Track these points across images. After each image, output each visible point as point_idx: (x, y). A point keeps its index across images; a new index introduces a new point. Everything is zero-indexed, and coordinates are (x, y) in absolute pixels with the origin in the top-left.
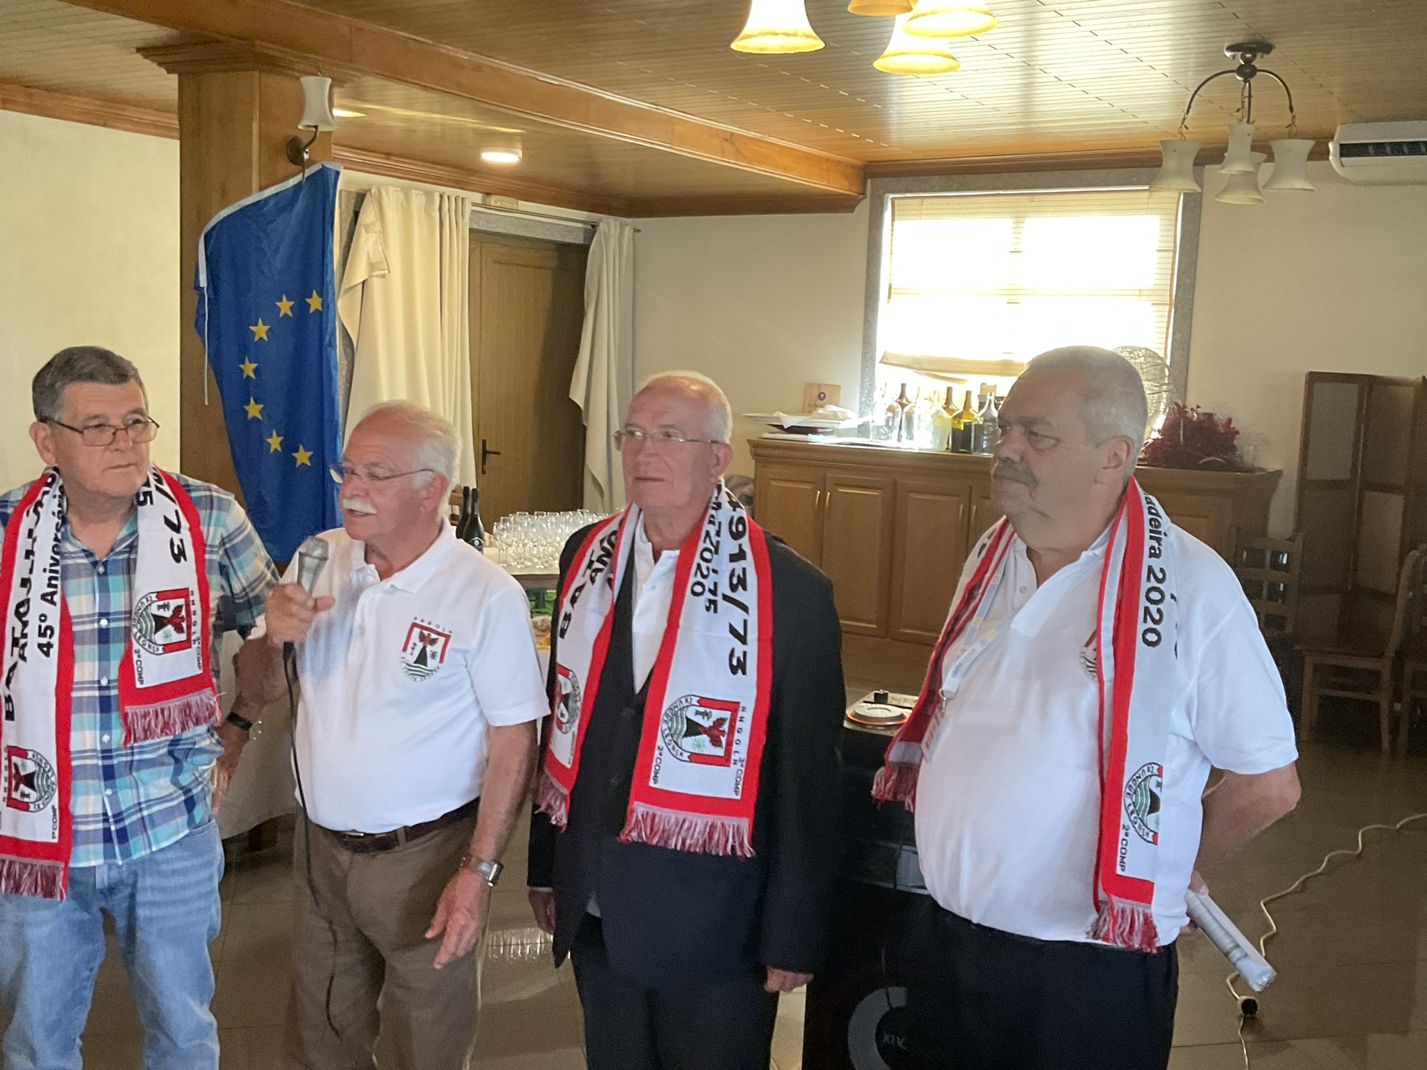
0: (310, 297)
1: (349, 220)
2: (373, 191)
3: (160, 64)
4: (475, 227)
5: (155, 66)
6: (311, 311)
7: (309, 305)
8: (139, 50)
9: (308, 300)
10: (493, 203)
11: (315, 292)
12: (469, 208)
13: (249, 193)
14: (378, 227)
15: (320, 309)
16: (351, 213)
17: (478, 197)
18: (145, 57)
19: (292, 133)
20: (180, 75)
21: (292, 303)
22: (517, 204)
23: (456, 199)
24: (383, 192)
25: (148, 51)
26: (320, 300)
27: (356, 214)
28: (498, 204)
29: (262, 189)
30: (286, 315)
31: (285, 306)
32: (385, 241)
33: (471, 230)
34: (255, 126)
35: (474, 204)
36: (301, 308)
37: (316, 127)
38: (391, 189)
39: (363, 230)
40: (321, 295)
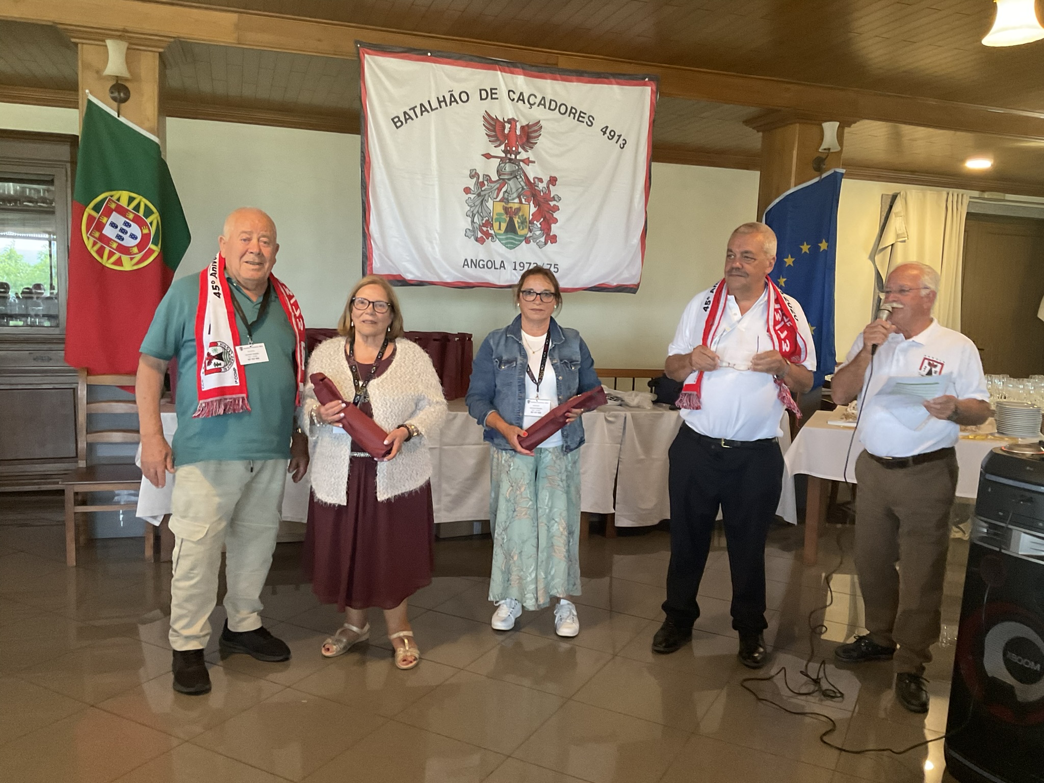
0: (821, 242)
1: (887, 210)
2: (902, 193)
3: (754, 128)
4: (973, 211)
5: (751, 129)
6: (821, 250)
7: (820, 247)
8: (743, 122)
9: (819, 245)
10: (986, 197)
11: (824, 240)
12: (966, 201)
13: (789, 189)
14: (902, 214)
15: (826, 248)
16: (888, 207)
17: (976, 194)
18: (746, 125)
19: (818, 155)
20: (763, 131)
21: (809, 246)
22: (1004, 196)
23: (958, 195)
24: (908, 193)
25: (747, 122)
26: (827, 244)
27: (891, 207)
28: (990, 197)
29: (795, 186)
30: (805, 252)
31: (805, 248)
32: (907, 222)
33: (967, 213)
34: (795, 153)
35: (971, 197)
36: (815, 248)
37: (829, 149)
38: (914, 191)
39: (894, 216)
40: (827, 241)
